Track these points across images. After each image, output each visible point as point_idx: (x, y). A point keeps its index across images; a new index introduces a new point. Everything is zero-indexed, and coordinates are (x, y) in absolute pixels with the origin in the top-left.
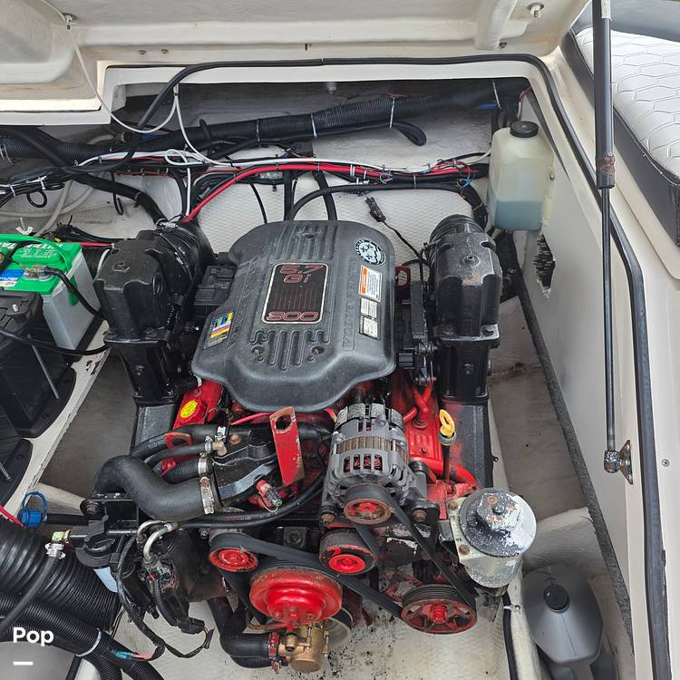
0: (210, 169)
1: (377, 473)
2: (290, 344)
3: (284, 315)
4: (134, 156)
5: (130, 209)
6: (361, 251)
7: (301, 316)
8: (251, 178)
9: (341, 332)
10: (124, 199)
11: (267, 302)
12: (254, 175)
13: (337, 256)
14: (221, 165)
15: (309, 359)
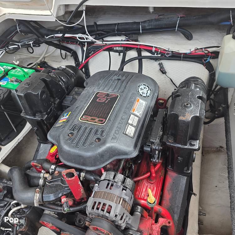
0: (95, 44)
1: (107, 215)
2: (86, 134)
3: (90, 118)
4: (65, 36)
5: (69, 57)
6: (140, 90)
7: (97, 120)
8: (110, 49)
9: (113, 132)
11: (85, 110)
12: (111, 47)
14: (99, 42)
15: (91, 144)
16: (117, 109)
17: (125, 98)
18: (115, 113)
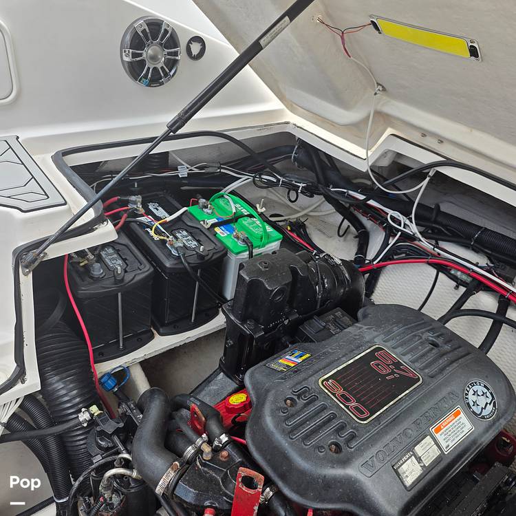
0: (417, 242)
2: (318, 421)
3: (341, 391)
4: (368, 202)
5: (350, 237)
7: (354, 404)
8: (442, 267)
10: (352, 228)
11: (339, 369)
13: (440, 378)
14: (425, 244)
16: (404, 406)
17: (432, 393)
18: (397, 412)
